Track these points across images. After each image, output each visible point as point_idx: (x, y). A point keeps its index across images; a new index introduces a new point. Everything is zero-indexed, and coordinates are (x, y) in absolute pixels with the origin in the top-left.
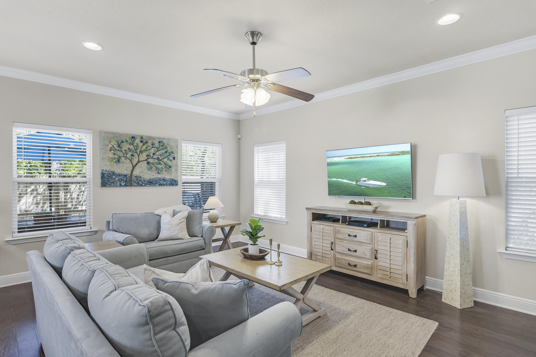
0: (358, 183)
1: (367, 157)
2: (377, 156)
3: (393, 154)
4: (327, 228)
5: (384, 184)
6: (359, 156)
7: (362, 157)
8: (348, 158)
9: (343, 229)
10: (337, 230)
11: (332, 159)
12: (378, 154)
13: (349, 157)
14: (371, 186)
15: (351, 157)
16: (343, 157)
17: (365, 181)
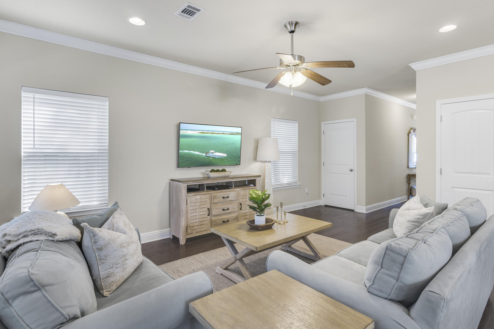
0: (208, 154)
1: (216, 133)
2: (223, 134)
3: (232, 134)
4: (203, 197)
5: (225, 155)
6: (209, 132)
7: (212, 133)
8: (201, 133)
9: (218, 194)
10: (214, 196)
11: (185, 131)
12: (223, 133)
13: (201, 131)
14: (217, 157)
15: (203, 131)
16: (196, 131)
17: (213, 153)
